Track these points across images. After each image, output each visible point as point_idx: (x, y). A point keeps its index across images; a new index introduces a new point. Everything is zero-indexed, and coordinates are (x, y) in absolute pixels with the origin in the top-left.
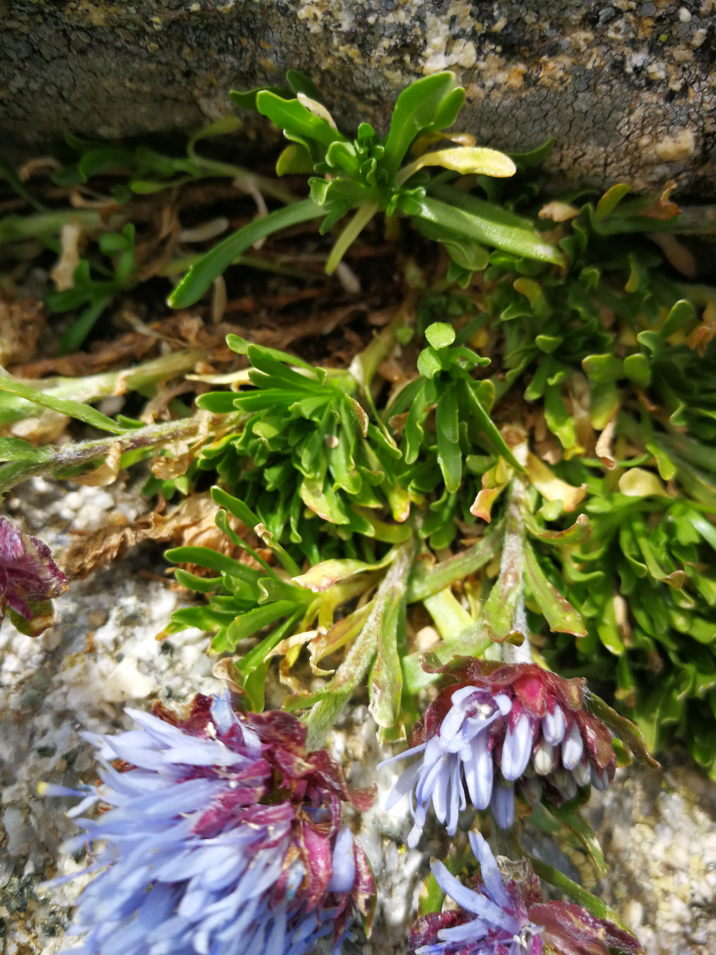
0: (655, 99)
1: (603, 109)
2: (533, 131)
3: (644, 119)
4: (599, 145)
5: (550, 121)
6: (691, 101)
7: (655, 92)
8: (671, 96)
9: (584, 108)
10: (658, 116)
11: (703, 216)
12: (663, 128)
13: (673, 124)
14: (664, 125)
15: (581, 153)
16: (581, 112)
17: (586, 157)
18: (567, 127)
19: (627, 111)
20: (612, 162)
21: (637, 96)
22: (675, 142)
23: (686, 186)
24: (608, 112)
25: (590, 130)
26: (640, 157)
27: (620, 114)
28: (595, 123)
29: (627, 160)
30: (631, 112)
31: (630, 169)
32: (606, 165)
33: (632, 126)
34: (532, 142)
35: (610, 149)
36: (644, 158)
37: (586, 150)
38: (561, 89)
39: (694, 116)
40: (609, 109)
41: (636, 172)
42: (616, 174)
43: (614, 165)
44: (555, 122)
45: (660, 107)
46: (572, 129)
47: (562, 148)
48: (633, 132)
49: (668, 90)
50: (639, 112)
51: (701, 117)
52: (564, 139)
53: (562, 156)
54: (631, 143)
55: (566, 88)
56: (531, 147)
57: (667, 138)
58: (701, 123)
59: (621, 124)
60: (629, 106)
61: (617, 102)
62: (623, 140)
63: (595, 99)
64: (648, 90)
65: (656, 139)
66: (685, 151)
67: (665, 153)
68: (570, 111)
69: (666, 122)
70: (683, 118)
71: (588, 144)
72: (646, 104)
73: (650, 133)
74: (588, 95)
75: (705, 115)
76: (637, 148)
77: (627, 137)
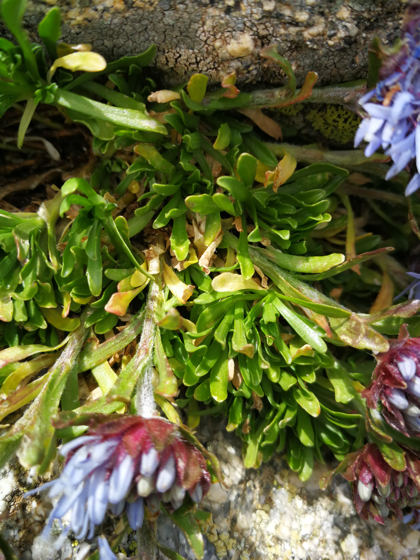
0: (217, 13)
1: (184, 22)
2: (140, 40)
3: (214, 28)
4: (188, 48)
5: (150, 33)
6: (244, 13)
7: (217, 8)
8: (228, 10)
9: (171, 22)
10: (222, 25)
11: (273, 96)
12: (229, 33)
13: (234, 30)
14: (229, 31)
15: (178, 55)
16: (169, 25)
17: (182, 57)
18: (163, 37)
19: (201, 22)
20: (201, 60)
21: (206, 12)
22: (238, 43)
23: (257, 75)
24: (188, 24)
25: (178, 38)
26: (218, 56)
27: (196, 26)
28: (181, 33)
29: (210, 59)
30: (204, 24)
31: (214, 65)
32: (198, 63)
33: (207, 33)
34: (142, 48)
35: (196, 51)
36: (220, 55)
37: (181, 53)
38: (152, 9)
39: (248, 24)
40: (188, 21)
41: (219, 66)
42: (205, 68)
43: (202, 62)
44: (154, 33)
45: (222, 18)
46: (167, 37)
47: (164, 52)
48: (209, 38)
49: (225, 5)
50: (209, 23)
51: (253, 25)
52: (163, 46)
53: (166, 58)
54: (209, 45)
55: (155, 8)
56: (141, 52)
57: (233, 41)
58: (255, 29)
59: (199, 32)
60: (202, 19)
61: (193, 16)
62: (203, 43)
63: (178, 15)
64: (212, 6)
65: (225, 42)
66: (247, 50)
67: (233, 51)
68: (161, 25)
69: (230, 29)
70: (241, 26)
71: (180, 48)
72: (213, 17)
73: (220, 38)
74: (171, 13)
75: (256, 22)
76: (214, 49)
77: (206, 42)
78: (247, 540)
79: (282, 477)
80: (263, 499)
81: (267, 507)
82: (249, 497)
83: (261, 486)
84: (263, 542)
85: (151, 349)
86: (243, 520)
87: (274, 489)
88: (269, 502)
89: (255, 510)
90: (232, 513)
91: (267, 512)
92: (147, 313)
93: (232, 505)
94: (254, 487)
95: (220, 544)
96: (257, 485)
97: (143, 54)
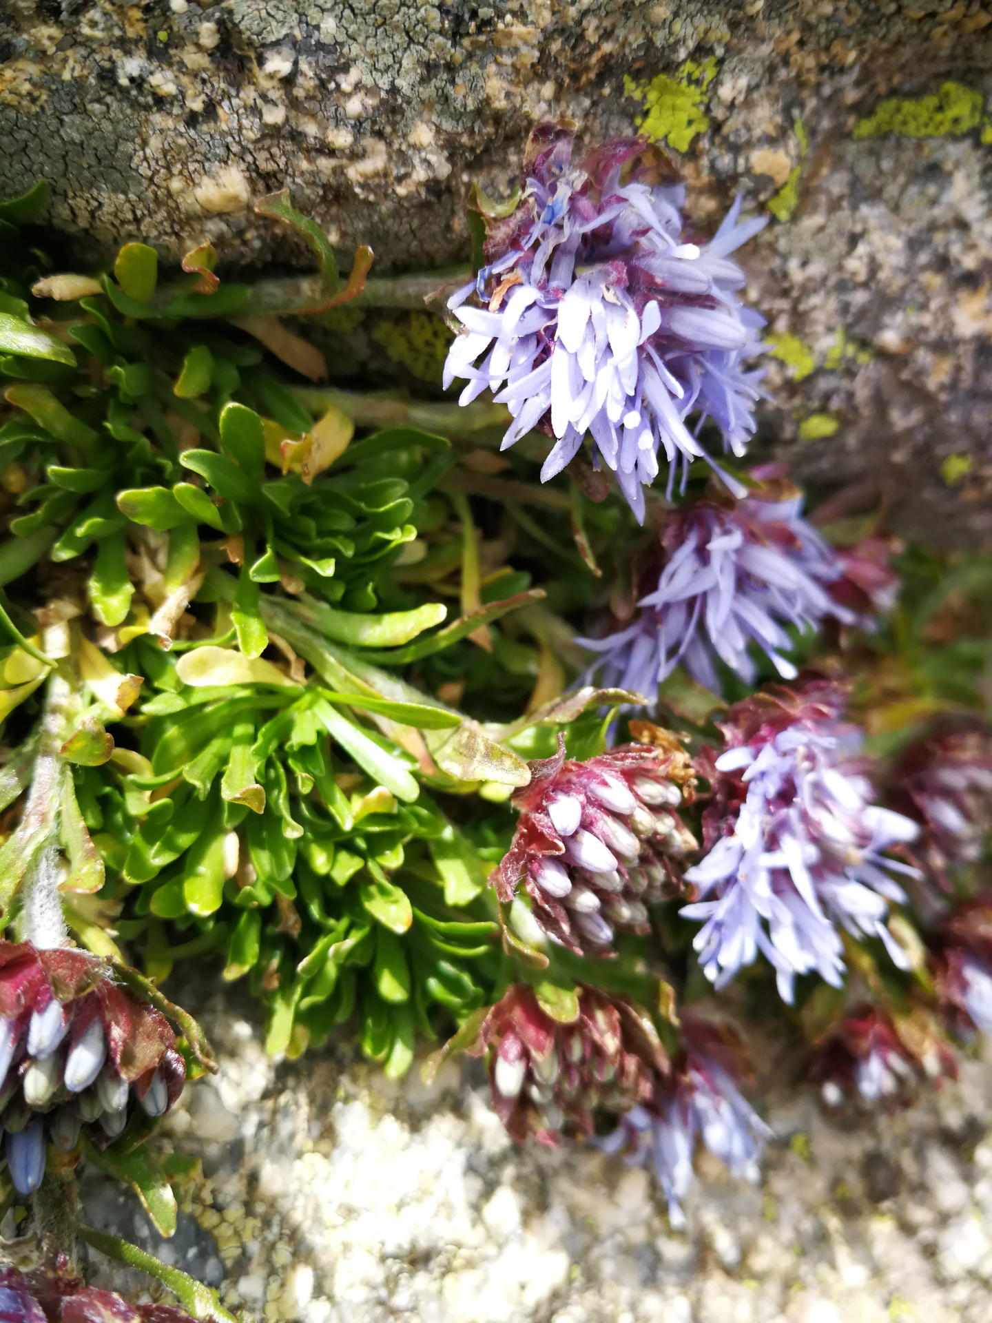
0: (170, 123)
1: (103, 138)
2: (13, 171)
3: (165, 153)
4: (115, 191)
5: (32, 156)
6: (224, 127)
7: (170, 114)
8: (192, 120)
9: (77, 137)
10: (181, 148)
11: (298, 291)
12: (197, 165)
13: (208, 160)
14: (197, 161)
15: (96, 204)
16: (73, 142)
17: (105, 209)
18: (61, 166)
19: (138, 140)
20: (144, 215)
21: (147, 120)
22: (217, 185)
23: (261, 249)
24: (112, 142)
25: (94, 169)
26: (178, 208)
27: (130, 147)
28: (99, 160)
29: (162, 214)
30: (145, 143)
31: (172, 227)
32: (137, 221)
33: (153, 163)
34: (17, 187)
35: (132, 197)
36: (182, 208)
37: (101, 199)
38: (35, 109)
39: (235, 148)
40: (112, 137)
41: (182, 229)
42: (154, 233)
43: (148, 219)
44: (42, 158)
45: (181, 135)
46: (70, 168)
47: (66, 196)
48: (156, 172)
49: (187, 110)
50: (155, 143)
51: (245, 149)
52: (62, 183)
53: (72, 209)
54: (158, 187)
55: (42, 108)
56: (17, 193)
57: (206, 180)
58: (249, 158)
59: (136, 160)
60: (140, 134)
61: (121, 128)
62: (145, 183)
63: (90, 125)
64: (159, 110)
65: (190, 181)
66: (235, 199)
67: (209, 200)
68: (57, 141)
69: (198, 157)
70: (220, 151)
71: (99, 190)
72: (162, 131)
73: (181, 173)
74: (77, 119)
75: (251, 146)
76: (170, 195)
77: (151, 180)
78: (284, 1220)
79: (354, 1079)
80: (316, 1130)
81: (325, 1146)
82: (285, 1127)
83: (312, 1101)
84: (317, 1220)
85: (52, 814)
86: (273, 1177)
87: (339, 1106)
88: (328, 1134)
89: (299, 1155)
90: (250, 1162)
91: (327, 1156)
92: (44, 740)
93: (249, 1146)
94: (297, 1104)
95: (225, 1231)
96: (303, 1098)
97: (20, 198)
